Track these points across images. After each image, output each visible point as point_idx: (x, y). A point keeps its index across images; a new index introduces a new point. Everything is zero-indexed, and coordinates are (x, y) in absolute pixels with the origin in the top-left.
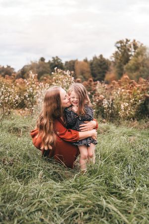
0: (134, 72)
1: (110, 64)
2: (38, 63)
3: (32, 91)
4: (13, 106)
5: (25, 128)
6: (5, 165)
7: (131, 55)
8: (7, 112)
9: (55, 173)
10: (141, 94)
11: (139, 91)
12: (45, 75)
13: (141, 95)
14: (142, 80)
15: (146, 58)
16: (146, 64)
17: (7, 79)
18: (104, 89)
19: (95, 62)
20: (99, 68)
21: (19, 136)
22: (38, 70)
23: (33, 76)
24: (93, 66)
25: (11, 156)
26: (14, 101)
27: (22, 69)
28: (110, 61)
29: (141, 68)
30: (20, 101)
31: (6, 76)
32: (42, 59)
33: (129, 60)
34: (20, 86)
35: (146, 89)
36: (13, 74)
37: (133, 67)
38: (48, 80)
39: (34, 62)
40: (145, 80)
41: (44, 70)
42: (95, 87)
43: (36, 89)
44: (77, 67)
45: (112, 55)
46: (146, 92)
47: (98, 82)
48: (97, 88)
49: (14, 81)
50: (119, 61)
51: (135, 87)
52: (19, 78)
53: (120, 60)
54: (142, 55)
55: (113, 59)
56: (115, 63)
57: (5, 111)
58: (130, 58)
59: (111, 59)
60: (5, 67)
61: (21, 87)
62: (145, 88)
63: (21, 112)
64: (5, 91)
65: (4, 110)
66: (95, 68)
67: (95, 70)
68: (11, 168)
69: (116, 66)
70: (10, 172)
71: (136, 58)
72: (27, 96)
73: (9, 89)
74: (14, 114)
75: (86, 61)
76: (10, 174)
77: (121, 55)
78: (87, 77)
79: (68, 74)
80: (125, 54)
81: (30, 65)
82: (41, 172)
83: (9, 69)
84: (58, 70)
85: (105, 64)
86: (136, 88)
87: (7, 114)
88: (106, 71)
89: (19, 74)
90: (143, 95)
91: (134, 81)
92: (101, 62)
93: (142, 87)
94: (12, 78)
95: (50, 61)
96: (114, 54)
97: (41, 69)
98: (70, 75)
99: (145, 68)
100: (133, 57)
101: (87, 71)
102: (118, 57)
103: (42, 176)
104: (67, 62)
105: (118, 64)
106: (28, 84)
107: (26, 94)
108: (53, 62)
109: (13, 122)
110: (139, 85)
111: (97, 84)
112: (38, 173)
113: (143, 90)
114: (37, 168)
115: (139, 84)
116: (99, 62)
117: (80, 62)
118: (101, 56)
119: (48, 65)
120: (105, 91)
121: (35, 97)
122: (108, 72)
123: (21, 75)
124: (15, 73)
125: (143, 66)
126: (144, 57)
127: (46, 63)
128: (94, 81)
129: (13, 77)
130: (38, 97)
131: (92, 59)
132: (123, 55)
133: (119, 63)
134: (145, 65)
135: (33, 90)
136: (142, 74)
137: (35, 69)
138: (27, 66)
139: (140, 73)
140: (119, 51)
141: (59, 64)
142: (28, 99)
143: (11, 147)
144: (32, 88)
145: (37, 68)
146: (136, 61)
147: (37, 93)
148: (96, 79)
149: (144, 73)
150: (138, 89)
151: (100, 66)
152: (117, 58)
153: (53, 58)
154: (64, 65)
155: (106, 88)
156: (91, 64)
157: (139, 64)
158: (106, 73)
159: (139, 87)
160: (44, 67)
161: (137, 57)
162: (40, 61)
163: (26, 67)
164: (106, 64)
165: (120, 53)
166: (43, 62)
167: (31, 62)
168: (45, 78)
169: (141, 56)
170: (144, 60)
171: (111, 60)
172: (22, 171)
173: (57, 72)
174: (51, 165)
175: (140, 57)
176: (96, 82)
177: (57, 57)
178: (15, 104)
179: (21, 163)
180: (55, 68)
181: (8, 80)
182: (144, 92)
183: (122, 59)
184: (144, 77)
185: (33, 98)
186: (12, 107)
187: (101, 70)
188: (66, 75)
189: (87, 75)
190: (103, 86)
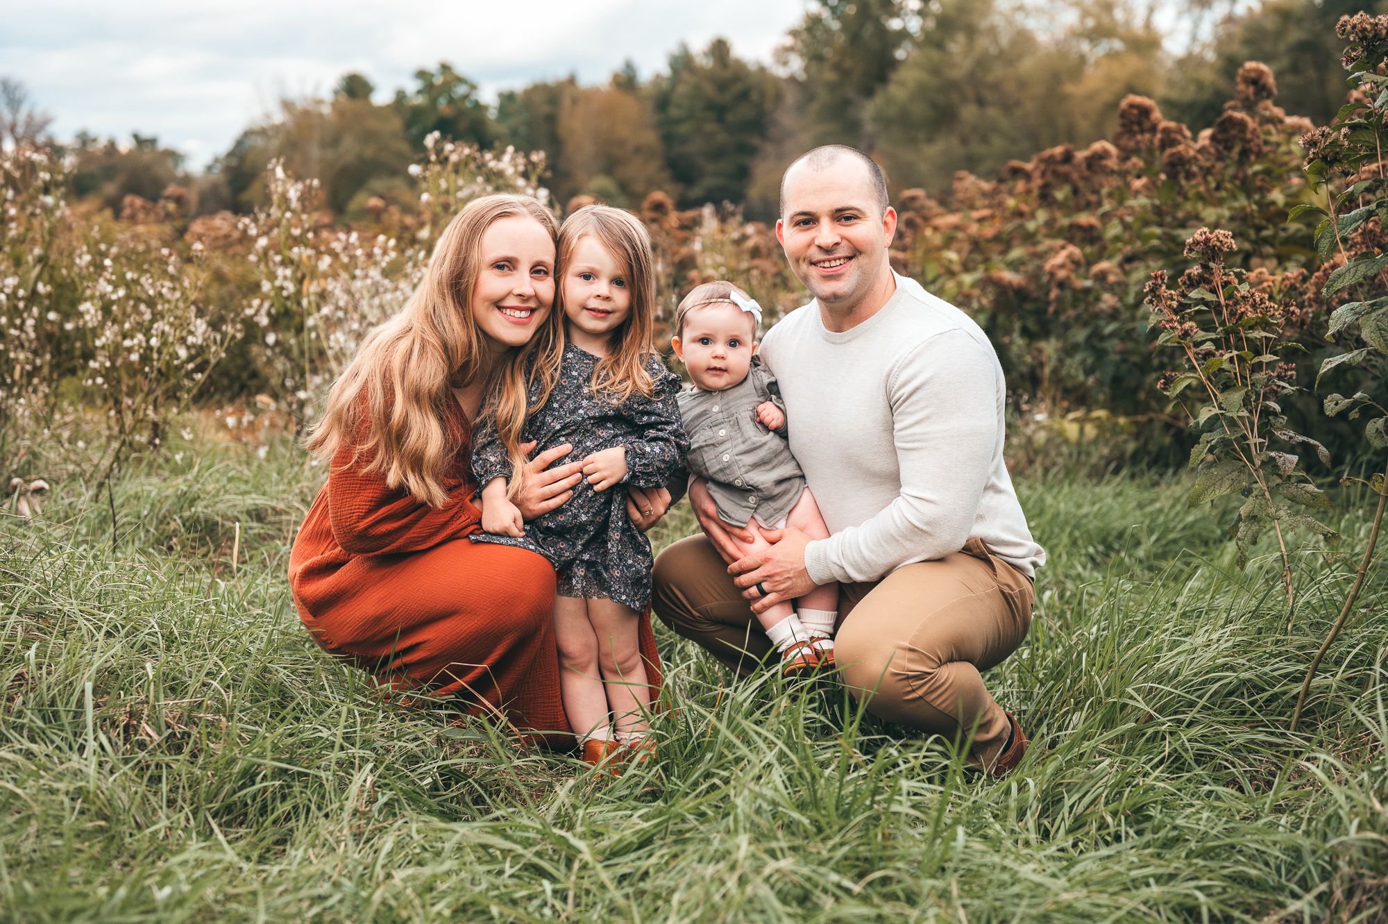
0: (930, 140)
1: (779, 97)
2: (326, 110)
3: (291, 287)
4: (179, 387)
5: (258, 515)
6: (142, 745)
7: (903, 34)
8: (139, 423)
9: (451, 776)
10: (967, 268)
11: (952, 255)
12: (378, 184)
13: (968, 279)
14: (970, 183)
15: (993, 50)
16: (996, 86)
17: (133, 219)
18: (738, 256)
19: (682, 89)
20: (710, 127)
21: (226, 571)
22: (330, 154)
23: (294, 192)
24: (674, 112)
25: (176, 688)
26: (183, 353)
27: (231, 155)
28: (776, 81)
29: (969, 112)
30: (217, 354)
31: (128, 199)
32: (356, 87)
33: (893, 64)
34: (218, 261)
35: (997, 239)
36: (171, 189)
37: (920, 110)
38: (395, 215)
39: (300, 105)
40: (986, 186)
41: (369, 152)
42: (685, 241)
43: (314, 274)
44: (575, 125)
45: (789, 41)
46: (996, 258)
47: (707, 211)
48: (697, 246)
49: (181, 232)
50: (830, 76)
51: (928, 232)
52: (212, 213)
53: (837, 67)
54: (971, 32)
55: (796, 65)
56: (805, 88)
57: (129, 420)
58: (900, 54)
59: (785, 63)
60: (125, 145)
61: (227, 269)
62: (989, 231)
63: (231, 421)
64: (121, 292)
65: (119, 412)
66: (684, 129)
67: (685, 140)
68: (179, 764)
69: (815, 107)
70: (174, 789)
71: (935, 55)
72: (264, 321)
73: (148, 285)
74: (187, 435)
75: (626, 82)
76: (171, 803)
77: (841, 39)
78: (639, 187)
79: (510, 171)
80: (868, 30)
81: (277, 129)
82: (363, 778)
83: (147, 156)
84: (449, 147)
85: (744, 95)
86: (937, 239)
87: (142, 438)
88: (755, 141)
89: (215, 188)
90: (978, 274)
91: (919, 192)
92: (722, 86)
93: (974, 229)
94: (168, 216)
95: (401, 96)
96: (794, 33)
97: (350, 148)
98: (525, 175)
99: (992, 112)
100: (917, 44)
101: (638, 150)
102: (828, 52)
103: (372, 800)
104: (508, 98)
105: (823, 96)
106: (263, 242)
107: (259, 310)
108: (419, 100)
109: (180, 484)
110: (952, 219)
111: (697, 222)
112: (342, 786)
113: (976, 245)
114: (335, 755)
115: (953, 211)
116: (709, 89)
117: (591, 95)
118: (720, 48)
119: (396, 124)
120: (744, 265)
121: (310, 322)
122: (769, 148)
123: (225, 192)
124: (187, 180)
125: (981, 102)
126: (983, 43)
127: (379, 112)
128: (683, 205)
129: (171, 206)
130: (331, 323)
131: (665, 70)
132: (855, 38)
133: (833, 87)
134: (988, 95)
135: (300, 282)
136: (977, 148)
137: (315, 152)
138: (263, 132)
139: (964, 141)
140: (826, 14)
141: (461, 113)
142: (271, 339)
143: (170, 640)
144: (288, 272)
145: (324, 145)
146: (935, 71)
147: (323, 296)
148: (696, 192)
149: (985, 140)
150: (949, 242)
151: (718, 111)
152: (814, 58)
153: (421, 74)
154: (492, 114)
155: (750, 243)
156: (662, 100)
157: (952, 86)
158: (752, 151)
159: (957, 228)
160: (369, 136)
161: (940, 46)
162: (343, 98)
163: (259, 142)
164: (754, 96)
165: (835, 25)
166: (357, 105)
167: (287, 105)
168: (374, 202)
169: (961, 38)
170: (983, 63)
171: (781, 72)
172: (249, 776)
173: (444, 161)
174: (428, 734)
175: (956, 46)
176: (690, 214)
177: (445, 68)
178: (189, 375)
179: (236, 727)
180: (430, 140)
181: (141, 229)
182: (987, 260)
183: (848, 64)
184: (987, 165)
185: (300, 329)
186: (172, 396)
187: (722, 138)
188: (500, 174)
189: (640, 170)
190: (735, 235)
